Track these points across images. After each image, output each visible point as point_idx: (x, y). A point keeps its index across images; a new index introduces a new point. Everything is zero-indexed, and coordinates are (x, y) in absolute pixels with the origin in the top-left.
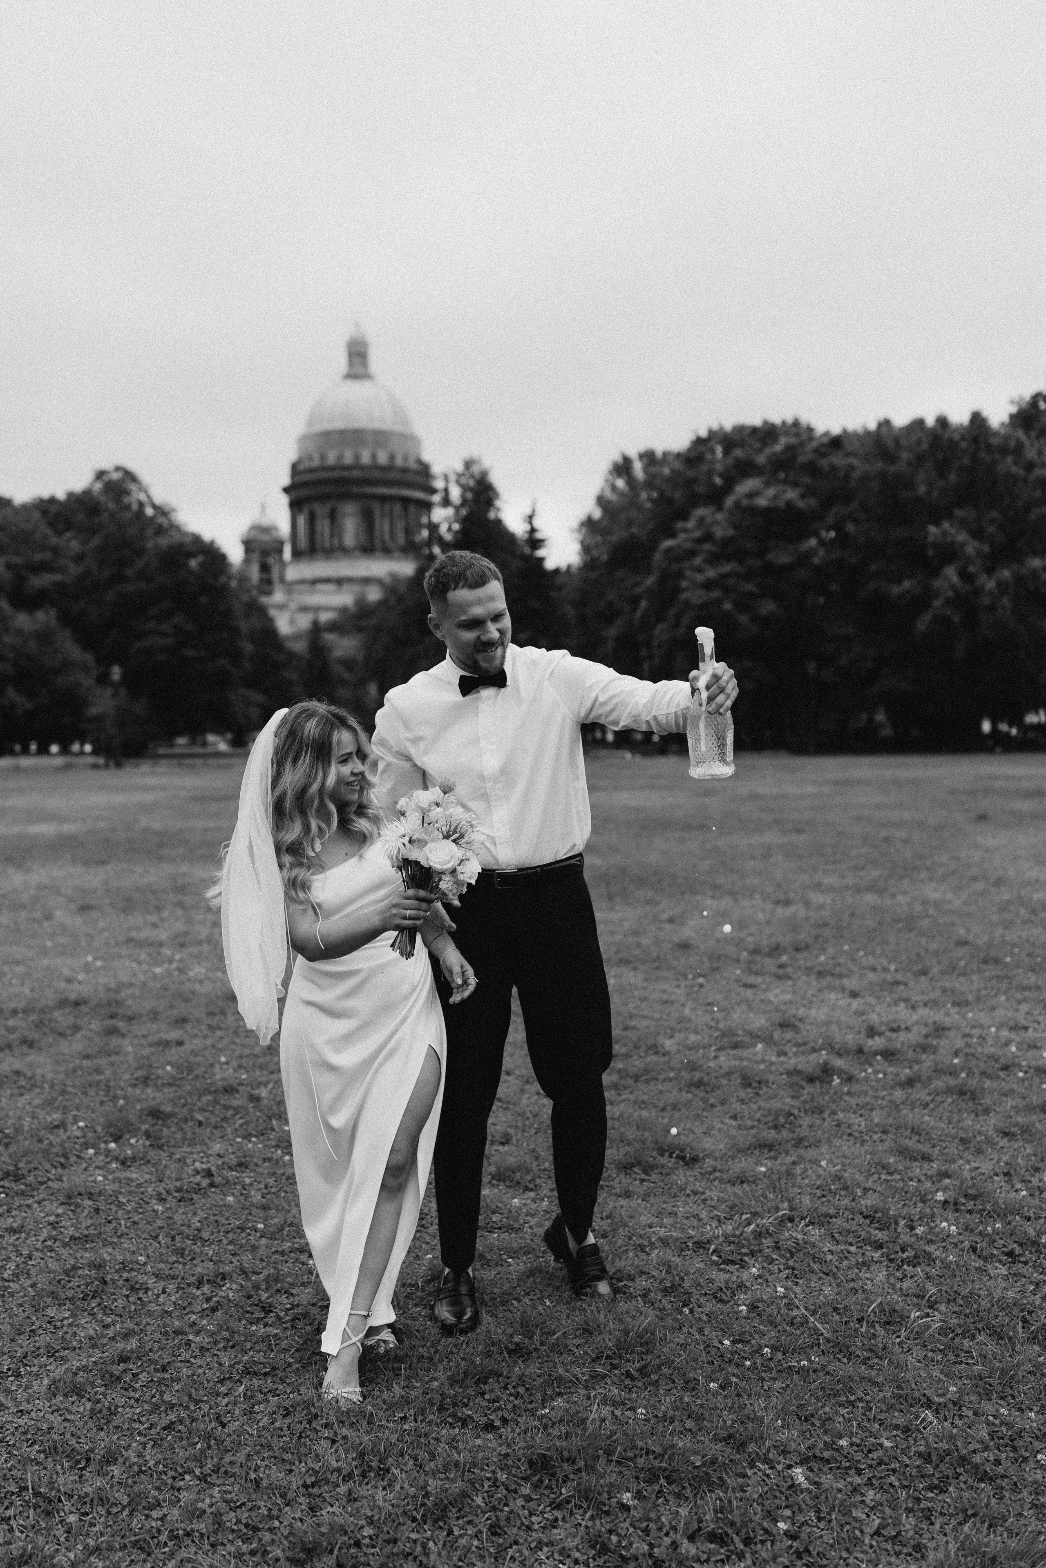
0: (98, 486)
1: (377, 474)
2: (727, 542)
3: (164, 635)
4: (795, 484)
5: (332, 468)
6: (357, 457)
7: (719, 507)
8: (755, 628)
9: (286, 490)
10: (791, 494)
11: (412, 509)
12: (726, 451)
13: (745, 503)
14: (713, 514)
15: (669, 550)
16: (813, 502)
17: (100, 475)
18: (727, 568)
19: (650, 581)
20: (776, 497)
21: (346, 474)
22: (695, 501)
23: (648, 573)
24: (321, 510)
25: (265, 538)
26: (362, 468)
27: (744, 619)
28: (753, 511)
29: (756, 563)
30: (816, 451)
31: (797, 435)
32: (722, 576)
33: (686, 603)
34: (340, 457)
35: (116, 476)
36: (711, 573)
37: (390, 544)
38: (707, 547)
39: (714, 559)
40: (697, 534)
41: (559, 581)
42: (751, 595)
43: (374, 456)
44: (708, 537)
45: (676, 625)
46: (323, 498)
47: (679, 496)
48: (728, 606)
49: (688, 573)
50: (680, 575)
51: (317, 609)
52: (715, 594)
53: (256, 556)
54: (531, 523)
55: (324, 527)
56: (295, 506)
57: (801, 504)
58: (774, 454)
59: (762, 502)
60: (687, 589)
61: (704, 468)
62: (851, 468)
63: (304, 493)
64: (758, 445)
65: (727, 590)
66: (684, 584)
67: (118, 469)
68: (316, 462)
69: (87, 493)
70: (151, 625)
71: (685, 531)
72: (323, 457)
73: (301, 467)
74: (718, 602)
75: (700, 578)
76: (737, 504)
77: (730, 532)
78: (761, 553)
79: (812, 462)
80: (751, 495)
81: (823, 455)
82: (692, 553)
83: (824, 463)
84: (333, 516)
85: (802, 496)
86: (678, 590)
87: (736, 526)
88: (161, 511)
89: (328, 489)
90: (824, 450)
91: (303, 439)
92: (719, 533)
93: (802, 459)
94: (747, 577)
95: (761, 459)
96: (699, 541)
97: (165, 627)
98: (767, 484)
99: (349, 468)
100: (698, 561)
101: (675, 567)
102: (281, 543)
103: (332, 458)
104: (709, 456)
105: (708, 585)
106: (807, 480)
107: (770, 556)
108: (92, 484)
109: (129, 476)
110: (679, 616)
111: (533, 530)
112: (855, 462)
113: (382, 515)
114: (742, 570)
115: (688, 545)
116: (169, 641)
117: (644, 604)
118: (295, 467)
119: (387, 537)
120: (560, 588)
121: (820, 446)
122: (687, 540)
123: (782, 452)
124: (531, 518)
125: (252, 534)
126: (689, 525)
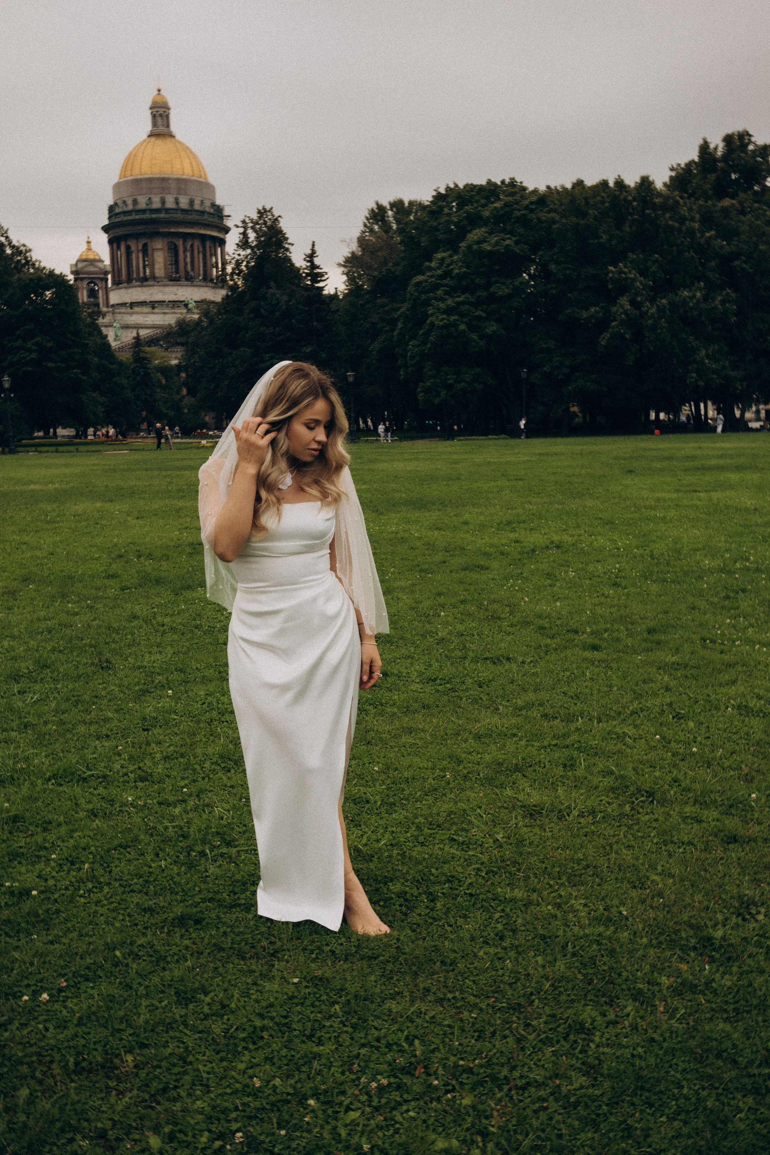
1: (179, 216)
2: (461, 277)
3: (31, 351)
4: (512, 233)
5: (143, 211)
6: (163, 202)
7: (456, 251)
8: (482, 343)
9: (105, 229)
10: (508, 241)
11: (208, 244)
12: (460, 206)
13: (475, 247)
14: (451, 256)
15: (419, 284)
16: (524, 247)
18: (462, 298)
19: (404, 308)
20: (497, 244)
21: (154, 216)
22: (436, 245)
23: (404, 301)
24: (135, 245)
25: (92, 269)
26: (167, 211)
27: (474, 336)
28: (481, 254)
29: (483, 294)
30: (527, 207)
31: (513, 194)
32: (459, 304)
33: (432, 324)
34: (149, 201)
36: (450, 302)
37: (192, 273)
38: (447, 281)
39: (452, 291)
40: (439, 272)
41: (333, 306)
42: (479, 318)
43: (177, 202)
44: (447, 274)
45: (424, 342)
46: (137, 236)
47: (424, 240)
48: (463, 327)
49: (433, 302)
50: (427, 303)
51: (138, 327)
52: (452, 318)
53: (85, 283)
54: (311, 261)
55: (137, 259)
56: (113, 243)
57: (516, 249)
58: (496, 208)
59: (487, 247)
60: (432, 315)
61: (443, 220)
62: (554, 222)
63: (119, 231)
64: (483, 201)
65: (462, 315)
66: (430, 310)
68: (130, 207)
70: (19, 342)
71: (430, 269)
72: (135, 202)
73: (116, 210)
74: (455, 324)
75: (442, 305)
76: (469, 247)
77: (464, 270)
78: (486, 287)
79: (524, 216)
80: (479, 242)
81: (532, 211)
82: (435, 287)
83: (533, 217)
84: (145, 250)
85: (517, 243)
86: (426, 315)
87: (468, 266)
88: (17, 251)
89: (140, 229)
90: (533, 206)
91: (118, 187)
92: (456, 270)
93: (517, 213)
94: (476, 305)
95: (486, 214)
96: (441, 277)
97: (29, 345)
98: (490, 233)
99: (158, 211)
100: (440, 292)
101: (424, 297)
102: (106, 273)
103: (142, 203)
104: (446, 210)
105: (449, 311)
106: (521, 230)
107: (493, 289)
110: (426, 335)
111: (313, 266)
112: (557, 217)
113: (185, 251)
114: (473, 300)
115: (433, 280)
116: (33, 356)
117: (400, 325)
118: (111, 210)
119: (189, 267)
120: (334, 312)
121: (532, 203)
122: (432, 277)
123: (502, 208)
124: (311, 257)
125: (80, 265)
126: (433, 264)
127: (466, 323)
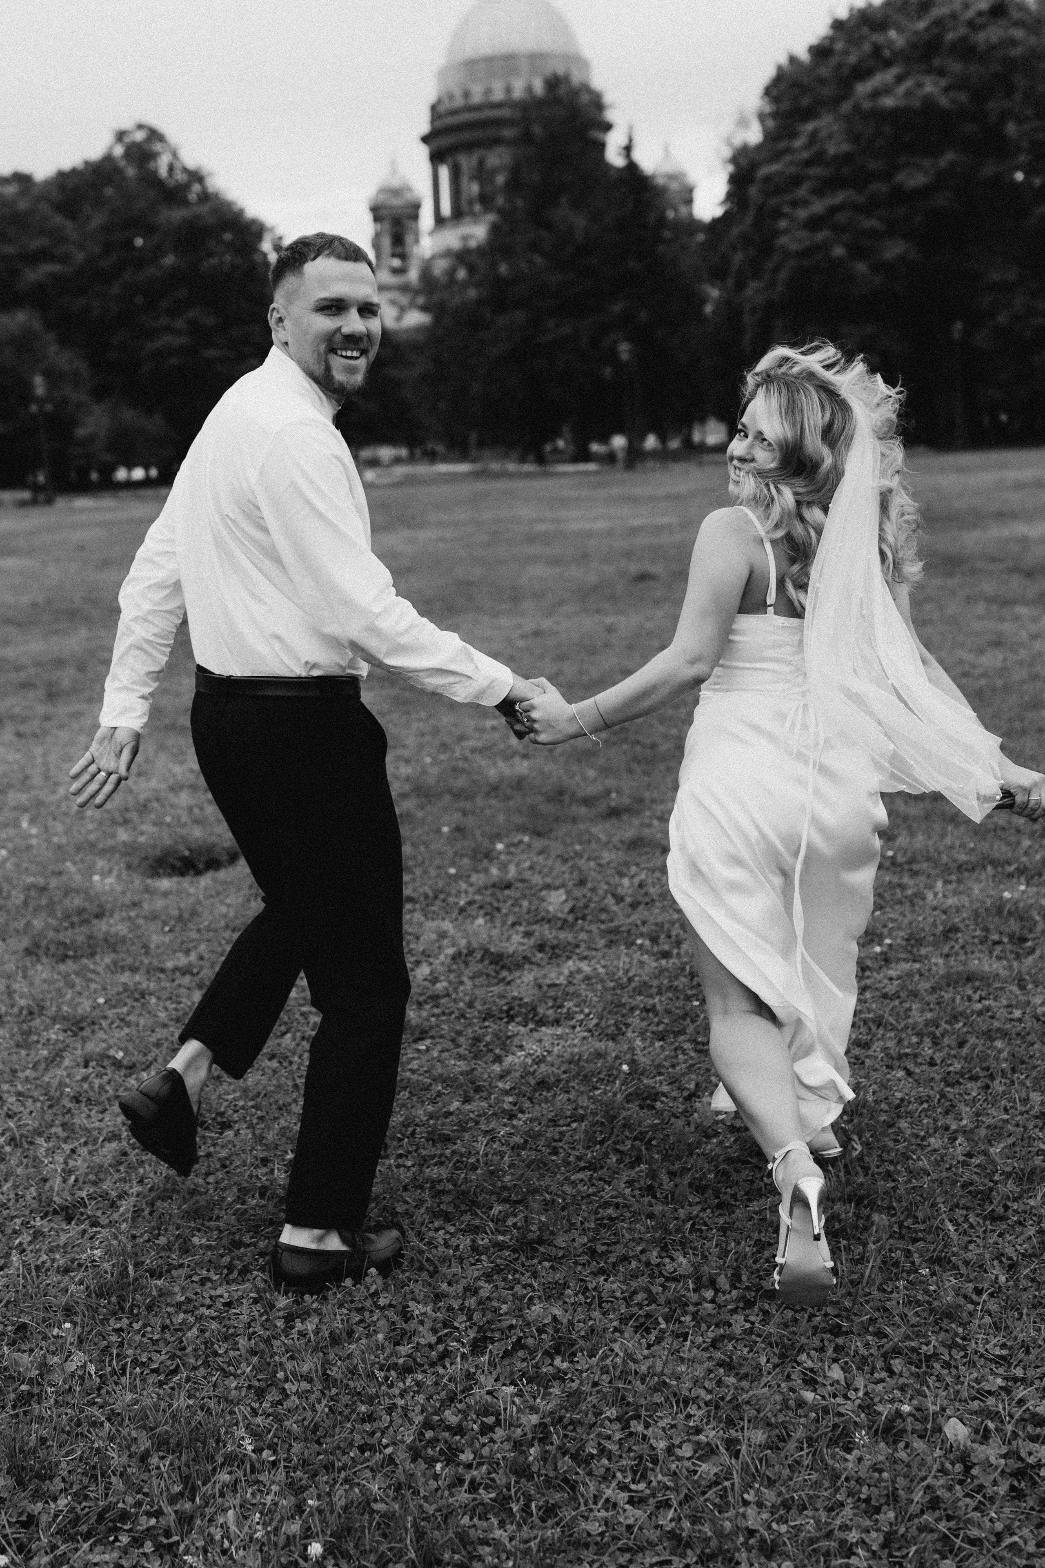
0: (119, 151)
2: (842, 161)
4: (941, 73)
5: (477, 108)
6: (508, 90)
7: (837, 114)
8: (877, 280)
9: (425, 139)
10: (930, 86)
13: (867, 105)
14: (829, 125)
15: (768, 179)
16: (963, 97)
17: (120, 136)
18: (840, 197)
20: (908, 93)
21: (494, 113)
24: (467, 162)
25: (396, 202)
26: (515, 104)
27: (861, 267)
28: (878, 116)
29: (881, 188)
30: (970, 24)
32: (833, 210)
34: (488, 91)
35: (139, 136)
36: (818, 207)
38: (816, 171)
39: (824, 187)
40: (805, 155)
42: (872, 233)
44: (818, 158)
45: (772, 284)
46: (469, 147)
48: (838, 251)
49: (786, 210)
50: (777, 214)
52: (821, 236)
53: (386, 226)
56: (437, 158)
57: (943, 101)
59: (888, 102)
60: (785, 232)
62: (1014, 43)
63: (445, 141)
65: (838, 228)
66: (783, 224)
67: (140, 127)
68: (459, 102)
69: (108, 158)
71: (792, 152)
72: (467, 94)
73: (442, 109)
74: (823, 247)
75: (802, 214)
76: (858, 107)
77: (846, 147)
78: (887, 176)
79: (964, 39)
80: (876, 94)
82: (796, 181)
83: (981, 38)
85: (947, 89)
86: (776, 233)
87: (855, 138)
89: (474, 135)
90: (980, 21)
91: (443, 74)
92: (832, 149)
93: (951, 36)
94: (867, 210)
96: (808, 163)
98: (899, 78)
99: (499, 105)
100: (802, 192)
101: (774, 201)
102: (419, 206)
103: (478, 94)
105: (814, 224)
106: (956, 67)
107: (900, 177)
108: (111, 148)
109: (154, 135)
110: (776, 270)
112: (1019, 33)
114: (861, 199)
115: (793, 169)
118: (435, 110)
121: (980, 14)
122: (792, 163)
123: (927, 29)
124: (628, 149)
125: (382, 197)
126: (798, 143)
127: (846, 245)
